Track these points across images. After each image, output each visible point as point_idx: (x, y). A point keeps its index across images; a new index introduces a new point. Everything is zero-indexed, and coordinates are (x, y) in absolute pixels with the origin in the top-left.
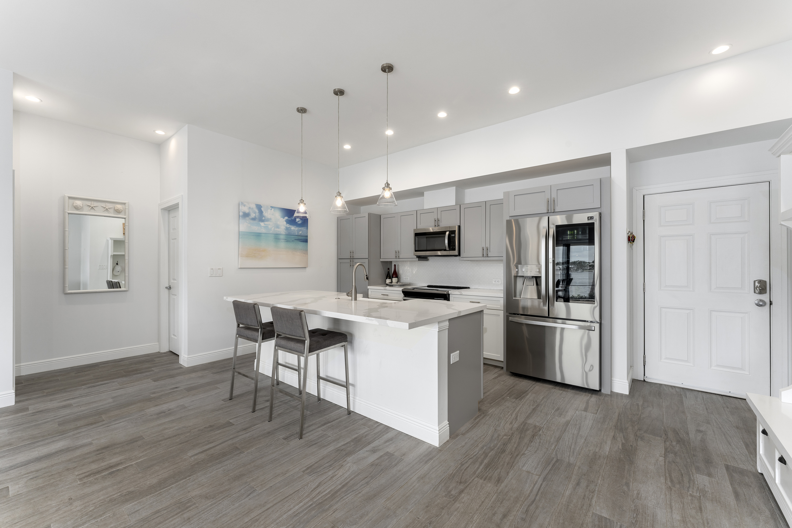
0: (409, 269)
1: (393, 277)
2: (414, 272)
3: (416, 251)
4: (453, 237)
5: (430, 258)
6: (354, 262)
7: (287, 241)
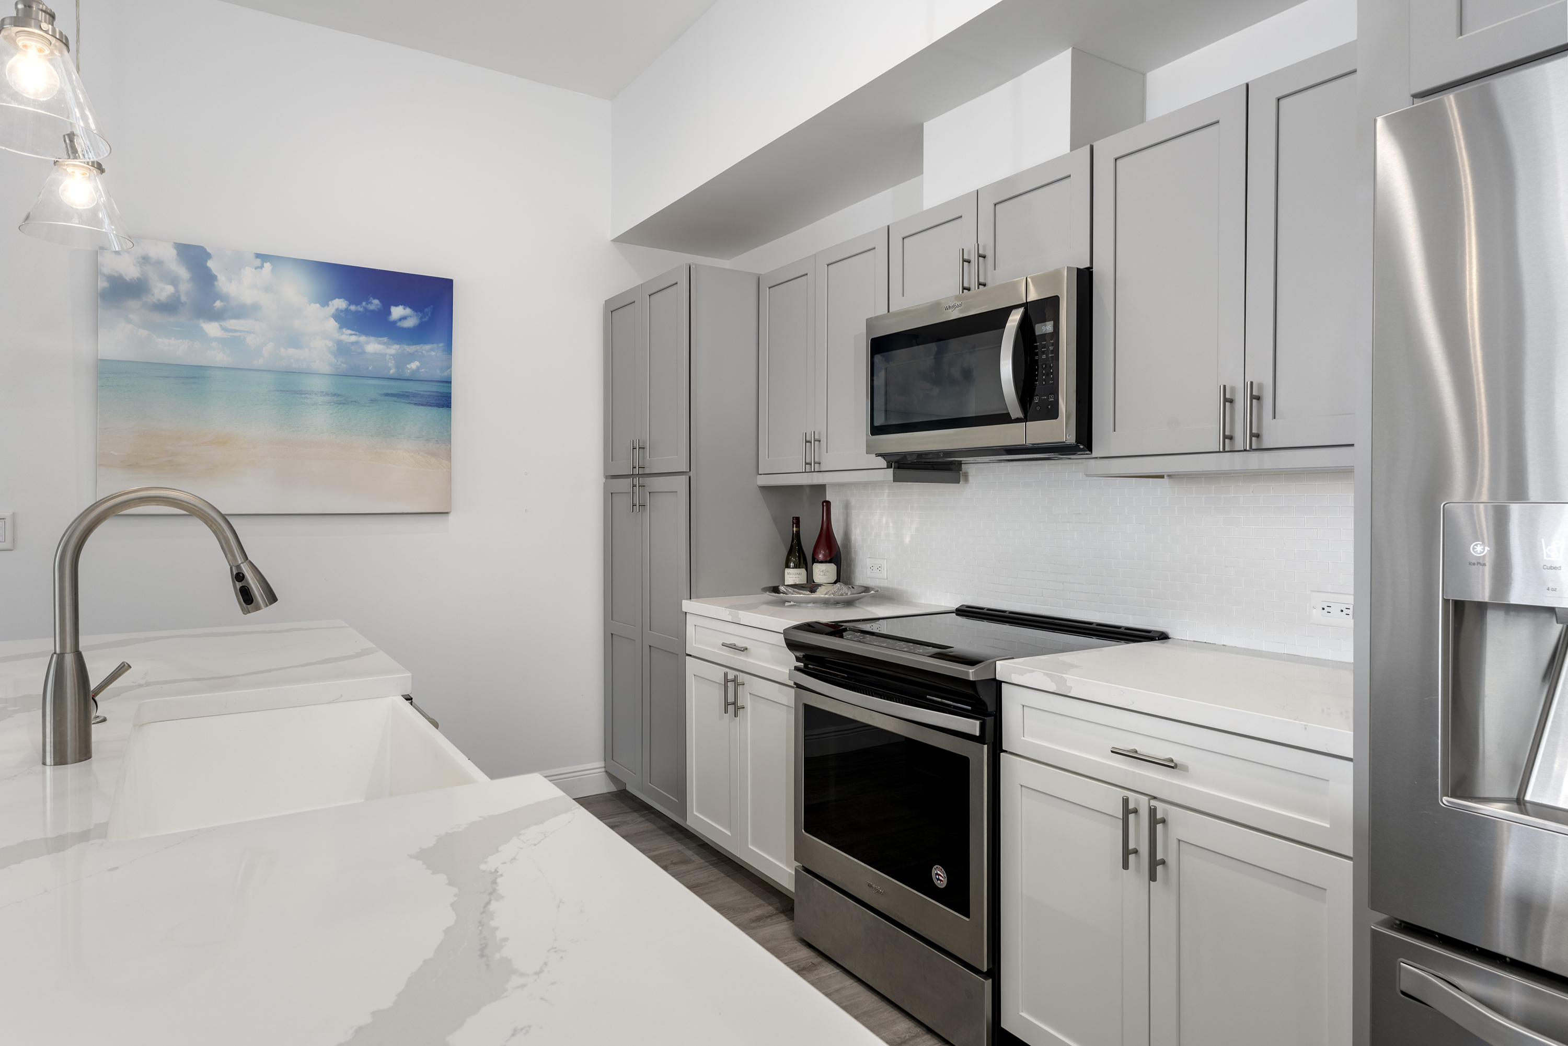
0: (887, 523)
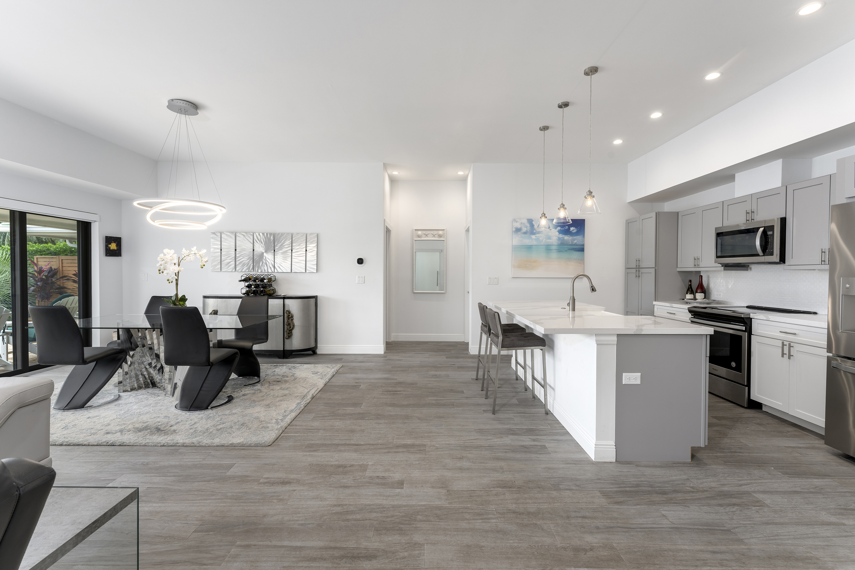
1: (696, 292)
2: (730, 287)
3: (717, 257)
4: (770, 235)
5: (753, 266)
6: (641, 272)
7: (559, 251)
